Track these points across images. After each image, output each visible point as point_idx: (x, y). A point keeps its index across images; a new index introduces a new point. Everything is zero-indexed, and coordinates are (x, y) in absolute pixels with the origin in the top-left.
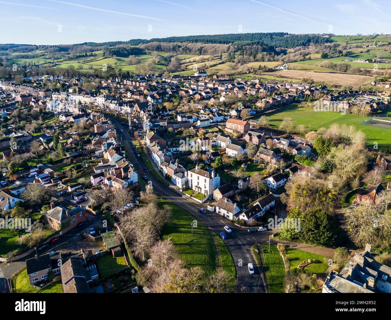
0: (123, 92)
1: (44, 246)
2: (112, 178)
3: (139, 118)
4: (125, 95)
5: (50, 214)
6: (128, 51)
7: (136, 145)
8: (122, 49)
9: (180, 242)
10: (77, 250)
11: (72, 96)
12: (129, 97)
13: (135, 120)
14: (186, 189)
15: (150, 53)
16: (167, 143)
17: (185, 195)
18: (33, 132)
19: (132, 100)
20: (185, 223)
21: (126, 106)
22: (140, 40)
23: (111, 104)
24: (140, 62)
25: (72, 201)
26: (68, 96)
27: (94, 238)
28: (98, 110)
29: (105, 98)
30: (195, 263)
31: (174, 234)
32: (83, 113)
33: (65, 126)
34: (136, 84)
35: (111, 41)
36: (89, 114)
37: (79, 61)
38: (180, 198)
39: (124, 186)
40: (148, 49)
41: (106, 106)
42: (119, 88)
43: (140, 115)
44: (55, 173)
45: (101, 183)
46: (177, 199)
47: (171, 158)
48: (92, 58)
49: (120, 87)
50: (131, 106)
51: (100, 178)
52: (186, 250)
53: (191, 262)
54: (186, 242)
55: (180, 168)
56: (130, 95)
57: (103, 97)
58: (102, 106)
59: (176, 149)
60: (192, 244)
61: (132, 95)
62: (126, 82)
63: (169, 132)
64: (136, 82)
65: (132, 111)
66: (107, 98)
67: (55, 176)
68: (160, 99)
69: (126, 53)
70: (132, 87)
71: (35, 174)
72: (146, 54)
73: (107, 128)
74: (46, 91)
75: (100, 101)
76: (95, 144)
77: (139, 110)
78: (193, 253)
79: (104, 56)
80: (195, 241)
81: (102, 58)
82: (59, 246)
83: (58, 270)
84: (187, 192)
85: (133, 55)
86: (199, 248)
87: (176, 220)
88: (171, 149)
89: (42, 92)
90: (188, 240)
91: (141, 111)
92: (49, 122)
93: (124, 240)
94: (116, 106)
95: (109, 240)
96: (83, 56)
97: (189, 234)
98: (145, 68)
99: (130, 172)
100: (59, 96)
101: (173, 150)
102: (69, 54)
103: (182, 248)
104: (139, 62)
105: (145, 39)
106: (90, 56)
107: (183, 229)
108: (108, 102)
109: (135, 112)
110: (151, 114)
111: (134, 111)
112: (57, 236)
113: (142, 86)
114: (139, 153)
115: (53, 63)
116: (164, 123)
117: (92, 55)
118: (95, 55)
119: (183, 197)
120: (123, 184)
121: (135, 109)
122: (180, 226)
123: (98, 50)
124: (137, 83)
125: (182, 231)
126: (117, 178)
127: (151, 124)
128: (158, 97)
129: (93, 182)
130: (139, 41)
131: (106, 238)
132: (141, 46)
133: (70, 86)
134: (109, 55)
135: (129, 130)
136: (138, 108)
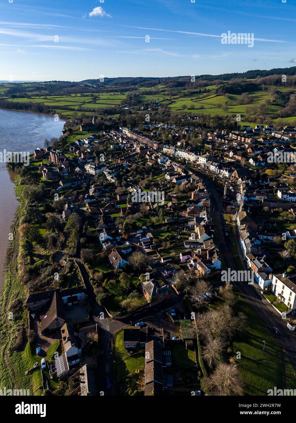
0: (226, 149)
1: (137, 314)
2: (197, 260)
3: (236, 186)
4: (227, 153)
5: (145, 286)
6: (242, 87)
7: (226, 221)
8: (236, 85)
9: (249, 357)
10: (159, 328)
11: (179, 151)
12: (231, 156)
13: (231, 188)
14: (268, 292)
15: (266, 89)
16: (258, 227)
17: (266, 299)
18: (144, 188)
19: (233, 161)
20: (258, 335)
21: (225, 171)
22: (258, 71)
23: (211, 166)
24: (253, 101)
25: (162, 273)
26: (176, 151)
27: (174, 321)
28: (199, 170)
29: (207, 159)
30: (259, 388)
31: (245, 344)
32: (185, 174)
33: (168, 186)
34: (241, 139)
35: (227, 73)
36: (190, 176)
37: (192, 98)
38: (259, 300)
39: (206, 272)
40: (265, 84)
41: (207, 166)
42: (223, 144)
43: (237, 182)
44: (154, 240)
45: (188, 261)
46: (255, 301)
47: (258, 250)
48: (205, 94)
49: (225, 142)
50: (230, 171)
51: (188, 256)
52: (252, 369)
53: (255, 384)
54: (254, 359)
55: (266, 267)
56: (232, 154)
57: (205, 158)
58: (203, 166)
59: (267, 238)
60: (261, 364)
61: (233, 154)
62: (232, 135)
63: (264, 211)
64: (241, 137)
65: (230, 176)
66: (209, 159)
67: (154, 243)
68: (263, 162)
69: (239, 89)
70: (236, 144)
71: (140, 236)
72: (261, 90)
73: (203, 196)
74: (159, 144)
75: (202, 160)
76: (189, 213)
77: (237, 176)
78: (259, 374)
79: (216, 93)
80: (264, 361)
81: (214, 95)
82: (147, 318)
83: (143, 344)
84: (268, 296)
85: (247, 93)
86: (267, 371)
87: (249, 328)
88: (262, 236)
89: (156, 145)
90: (258, 357)
91: (239, 178)
92: (157, 178)
93: (198, 335)
94: (216, 168)
95: (185, 329)
96: (197, 93)
97: (260, 351)
98: (256, 110)
99: (214, 258)
100: (169, 150)
101: (263, 237)
102: (185, 89)
103: (250, 364)
104: (251, 101)
105: (264, 70)
106: (204, 92)
107: (255, 342)
108: (209, 163)
109: (234, 178)
110: (249, 183)
111: (232, 177)
112: (147, 307)
113: (247, 143)
114: (227, 232)
115: (170, 100)
116: (261, 197)
117: (205, 91)
118: (209, 91)
119: (263, 301)
120: (206, 271)
121: (233, 175)
122: (253, 337)
123: (212, 85)
124: (243, 138)
125: (253, 344)
126: (202, 263)
127: (246, 199)
128: (261, 160)
129: (181, 258)
130: (257, 73)
131: (183, 325)
132: (258, 80)
133: (178, 139)
134: (222, 93)
135: (223, 199)
136: (237, 175)
